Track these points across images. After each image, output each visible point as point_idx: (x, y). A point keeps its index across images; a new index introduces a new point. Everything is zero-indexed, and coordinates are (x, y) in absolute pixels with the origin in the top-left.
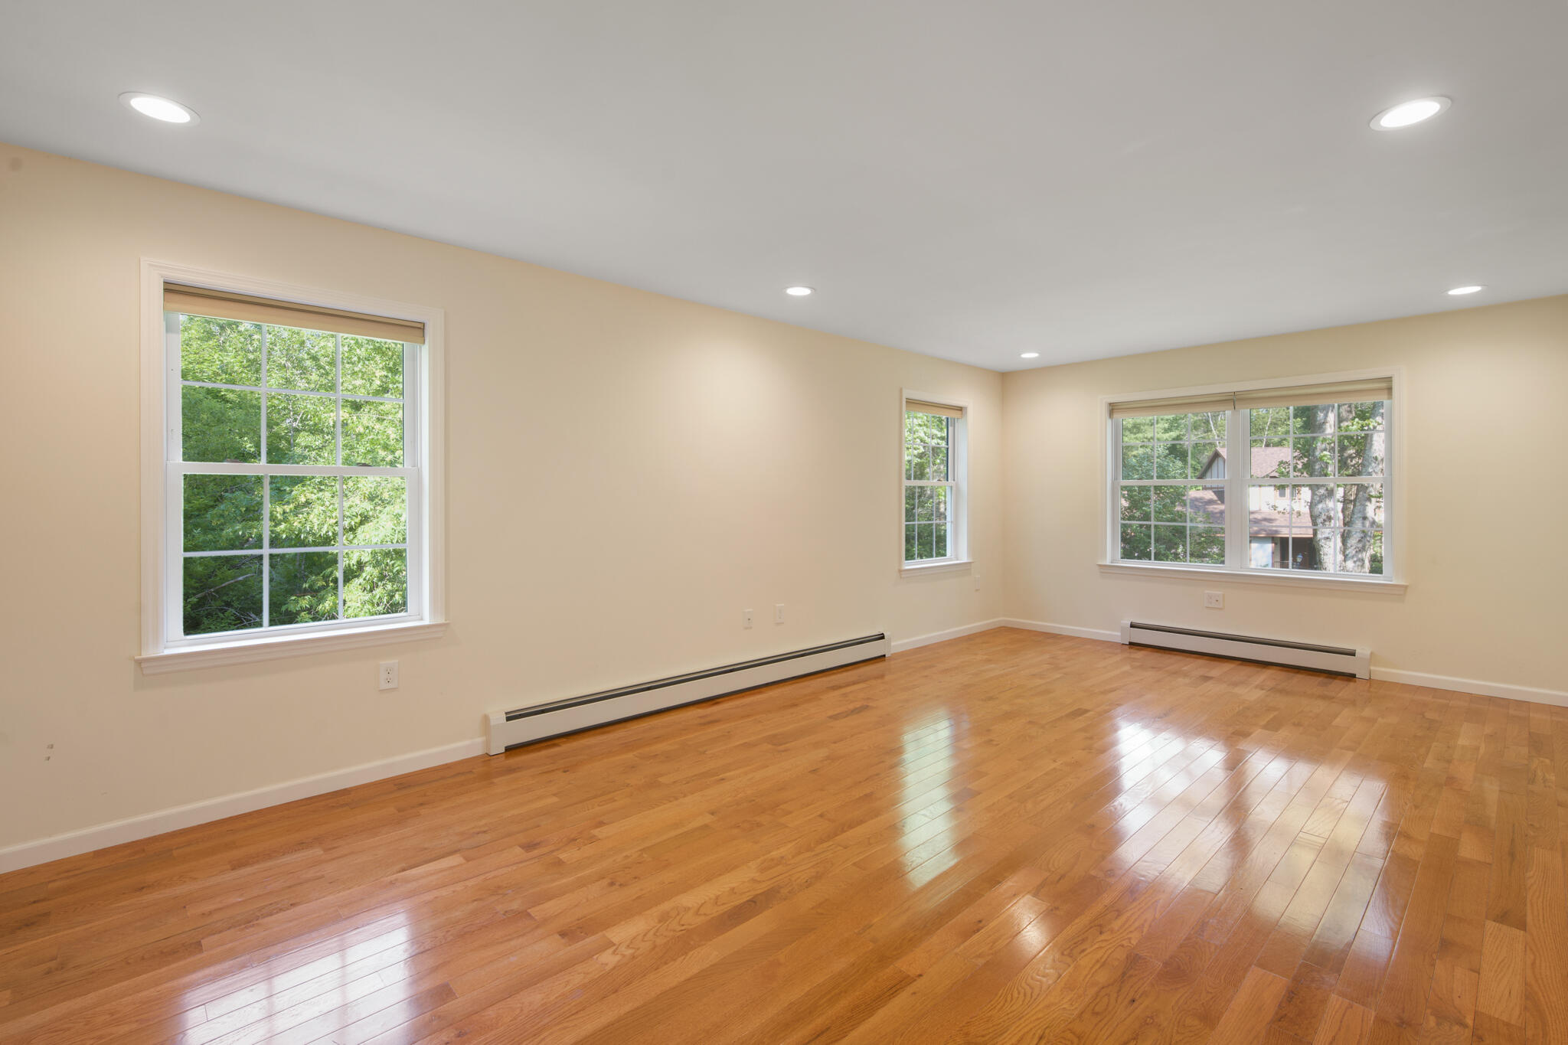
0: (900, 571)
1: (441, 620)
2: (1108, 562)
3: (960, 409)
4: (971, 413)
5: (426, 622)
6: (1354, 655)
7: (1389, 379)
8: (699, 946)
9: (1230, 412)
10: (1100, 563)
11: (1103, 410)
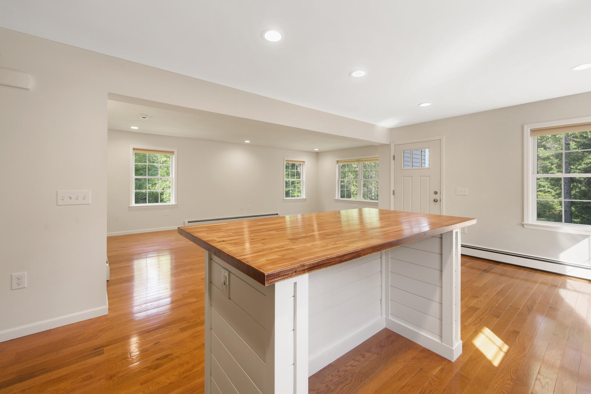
0: (284, 200)
1: (176, 204)
2: (337, 198)
3: (304, 162)
4: (306, 162)
5: (174, 204)
10: (335, 199)
11: (335, 162)
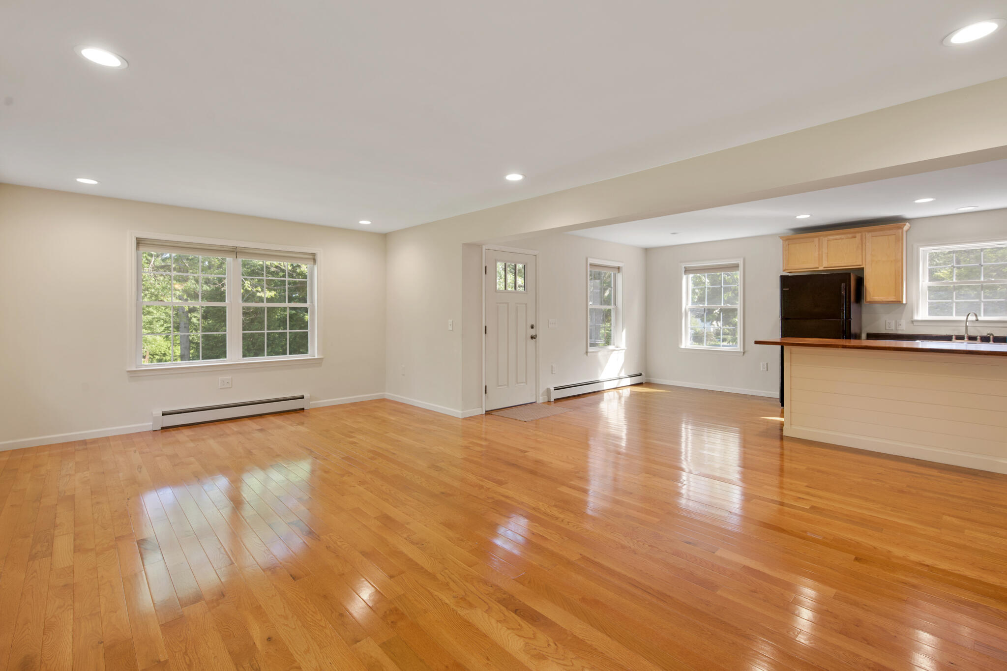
6: (303, 398)
7: (314, 255)
8: (572, 634)
9: (232, 259)
10: (128, 370)
11: (132, 243)
